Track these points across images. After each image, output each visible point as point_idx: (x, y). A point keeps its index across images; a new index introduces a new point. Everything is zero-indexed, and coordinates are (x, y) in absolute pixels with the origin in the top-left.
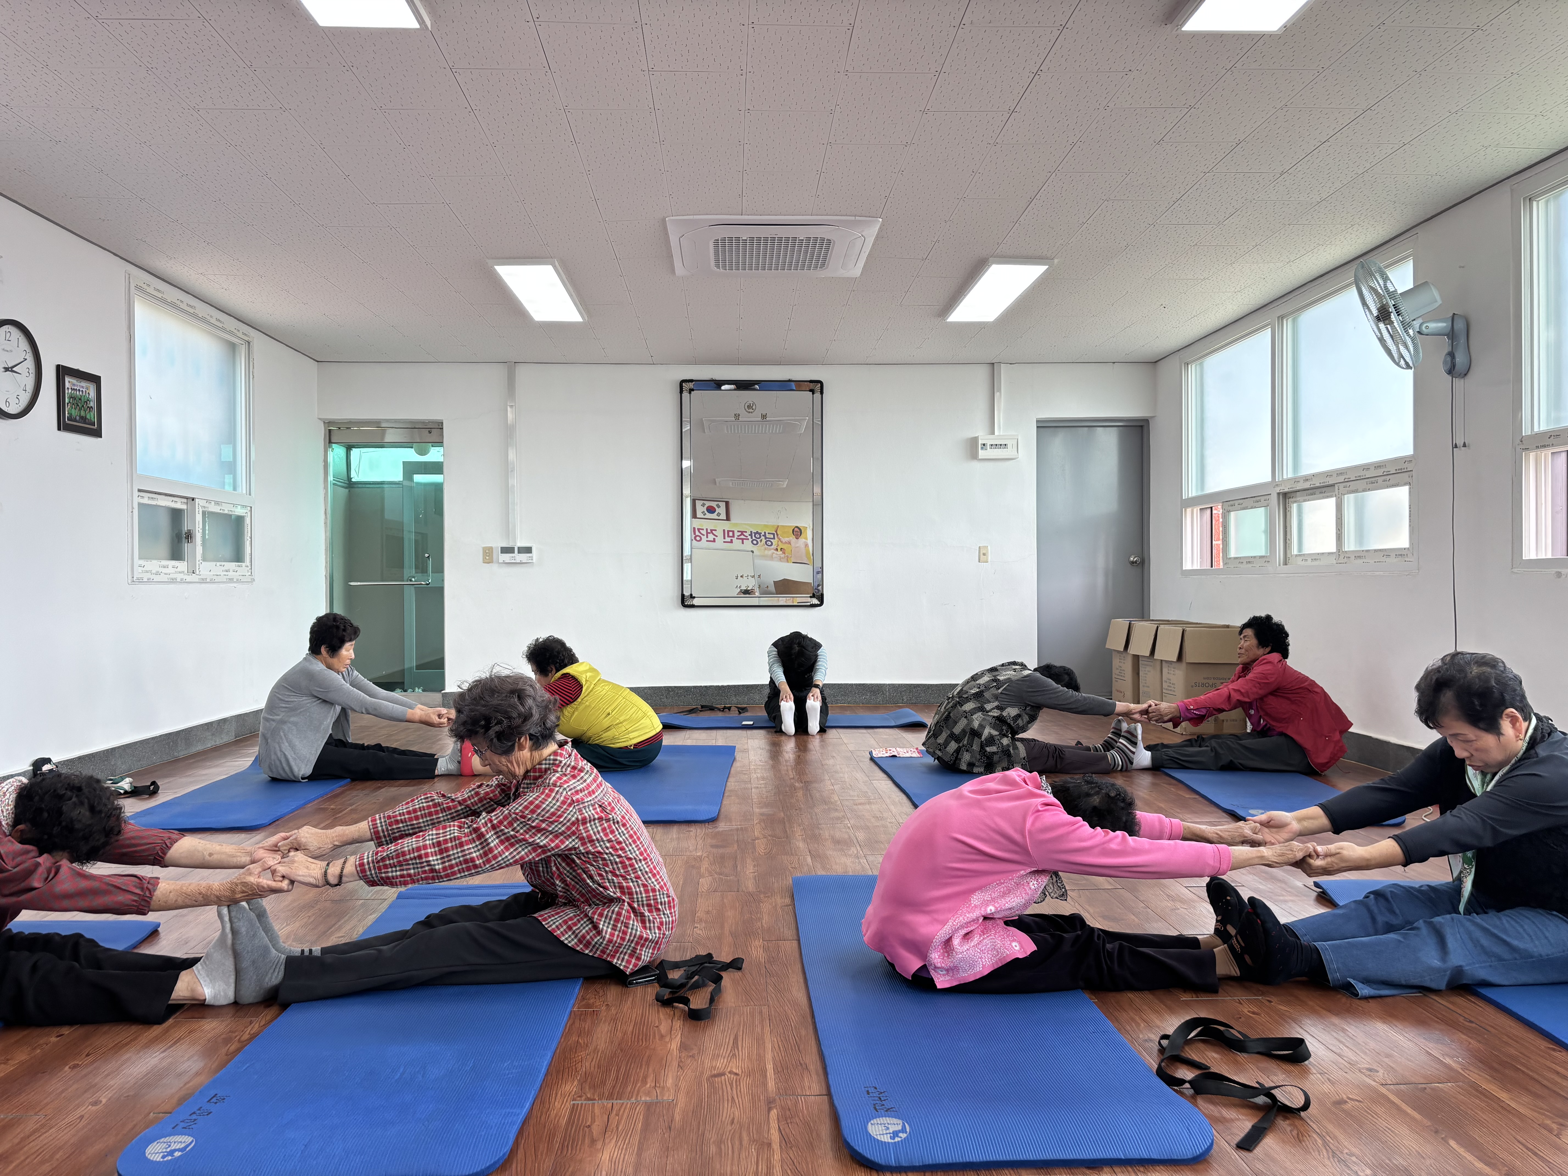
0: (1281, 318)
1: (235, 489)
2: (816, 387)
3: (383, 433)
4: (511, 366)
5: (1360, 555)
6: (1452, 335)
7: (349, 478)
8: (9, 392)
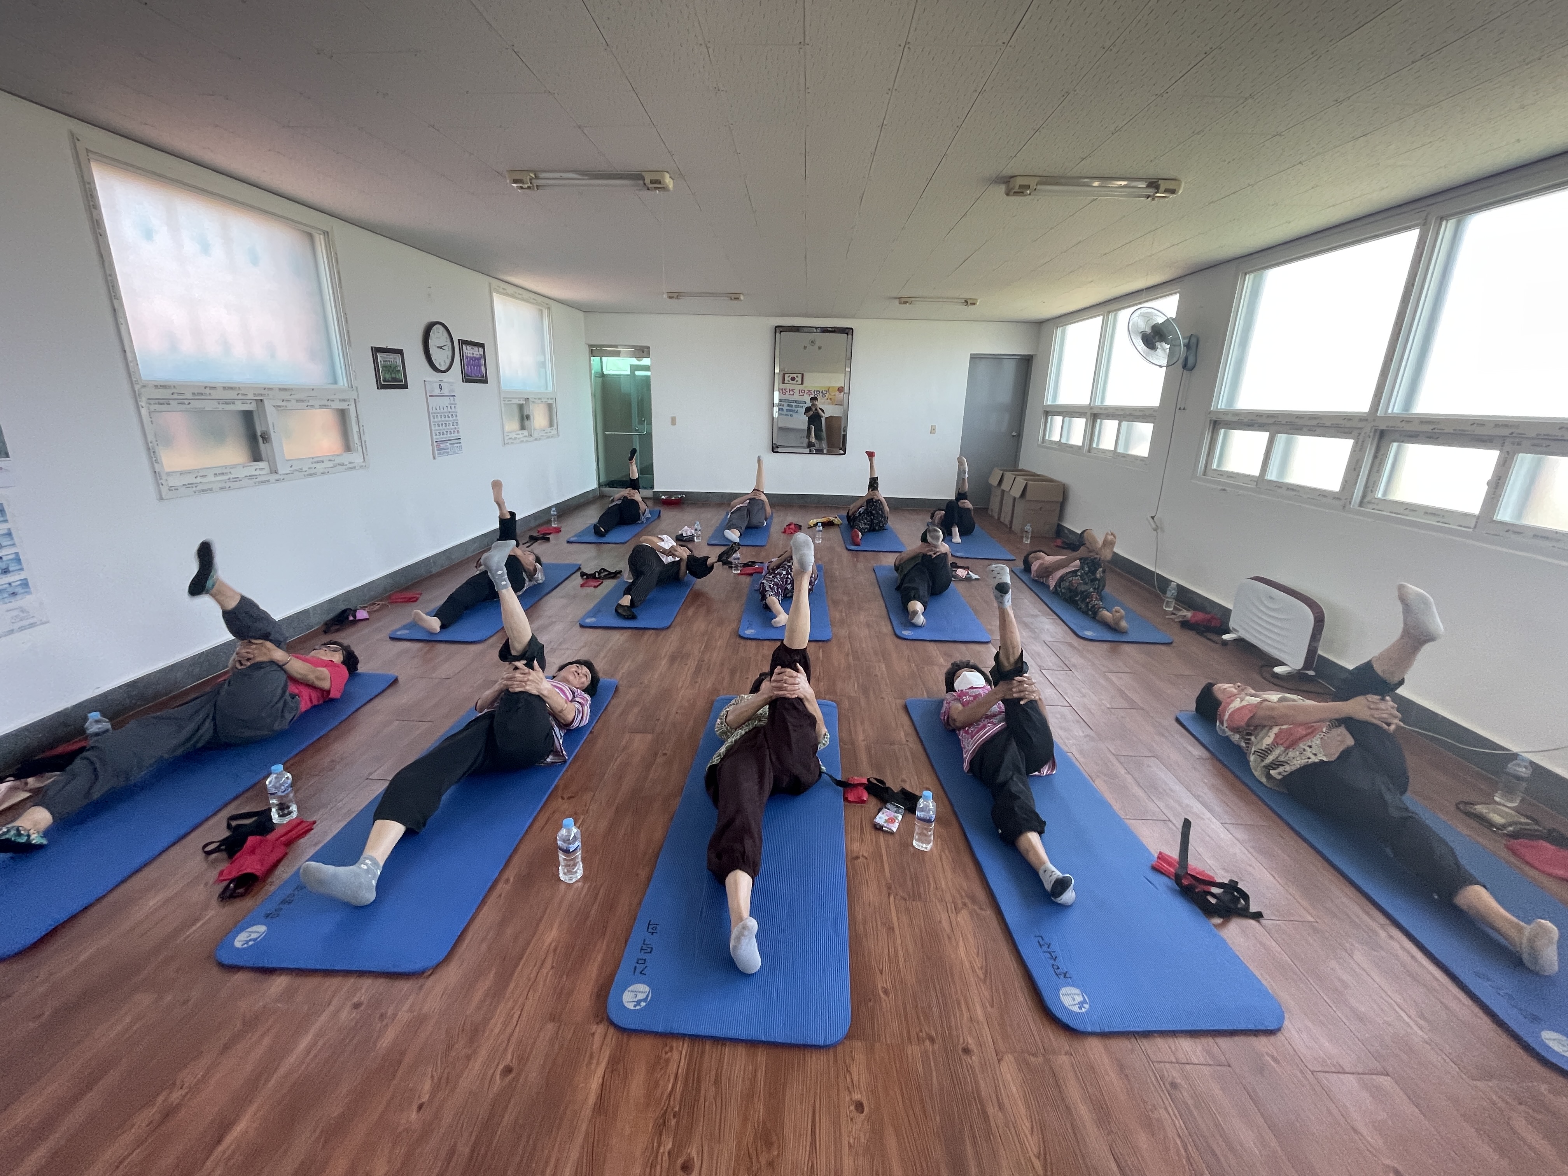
0: (1109, 312)
1: (546, 388)
2: (849, 331)
3: (618, 349)
5: (1124, 456)
6: (1189, 347)
7: (603, 372)
8: (440, 358)
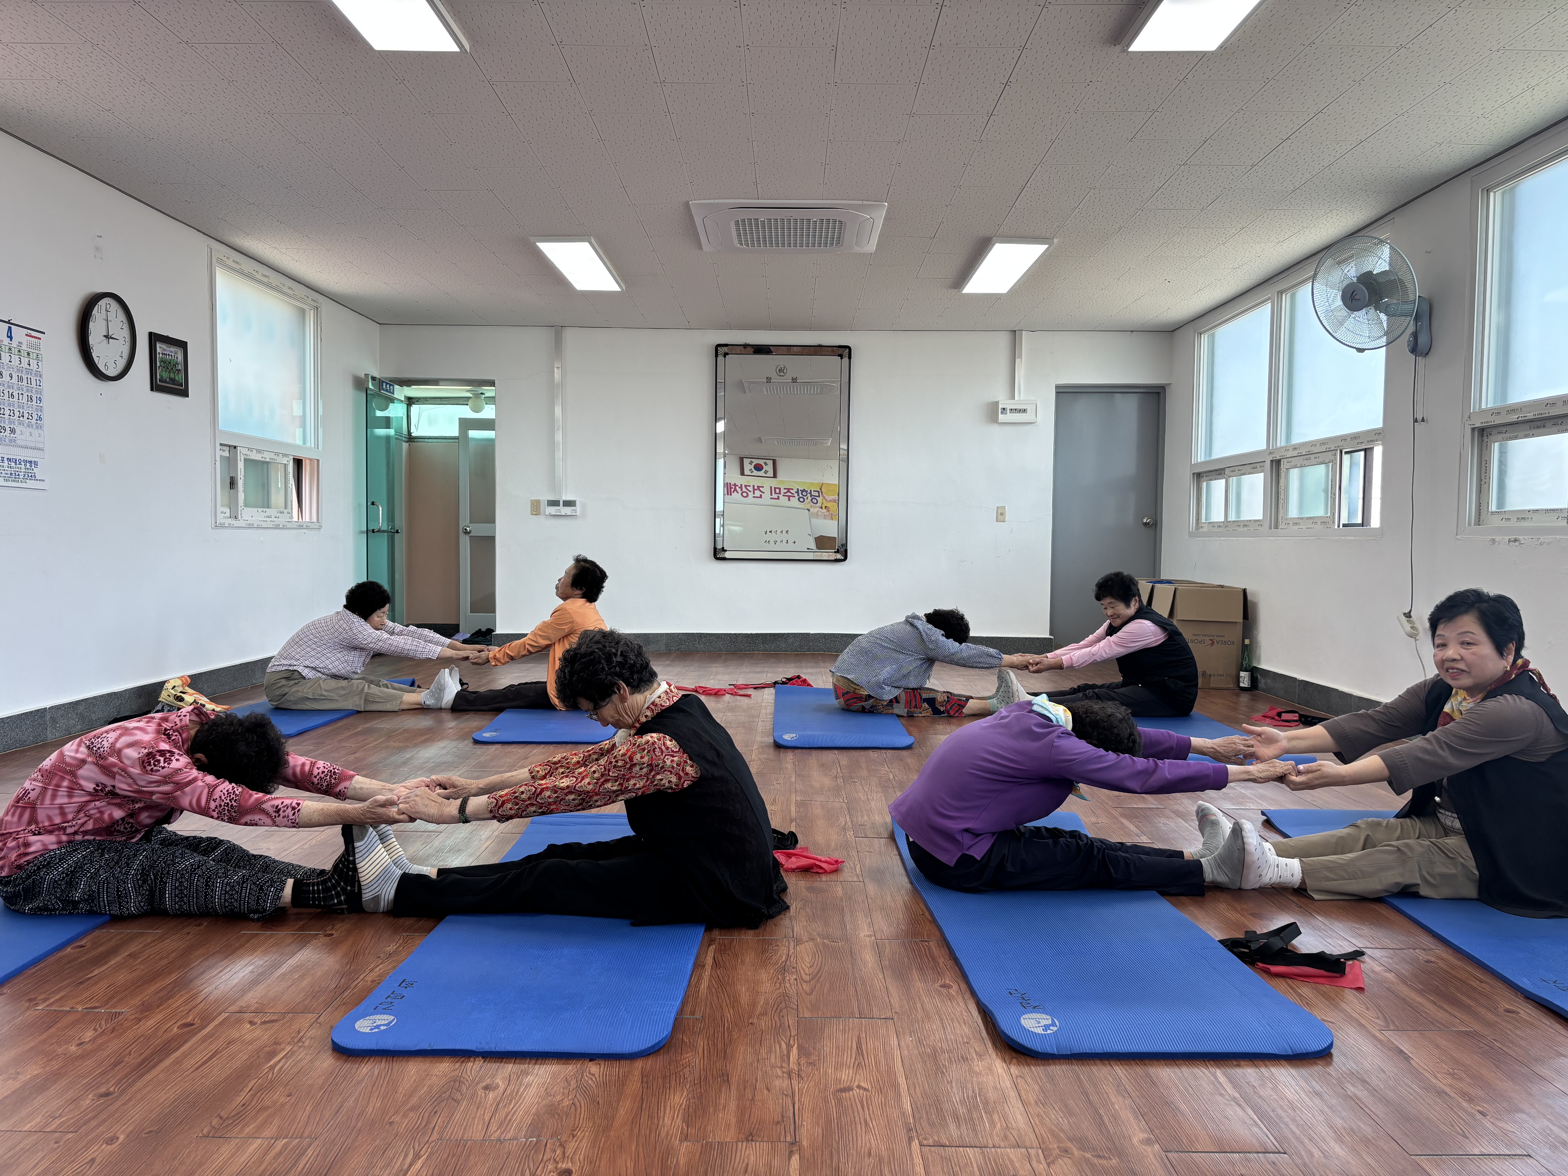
0: (1281, 293)
1: (304, 443)
2: (844, 352)
4: (558, 330)
6: (1417, 316)
7: (410, 433)
8: (107, 357)
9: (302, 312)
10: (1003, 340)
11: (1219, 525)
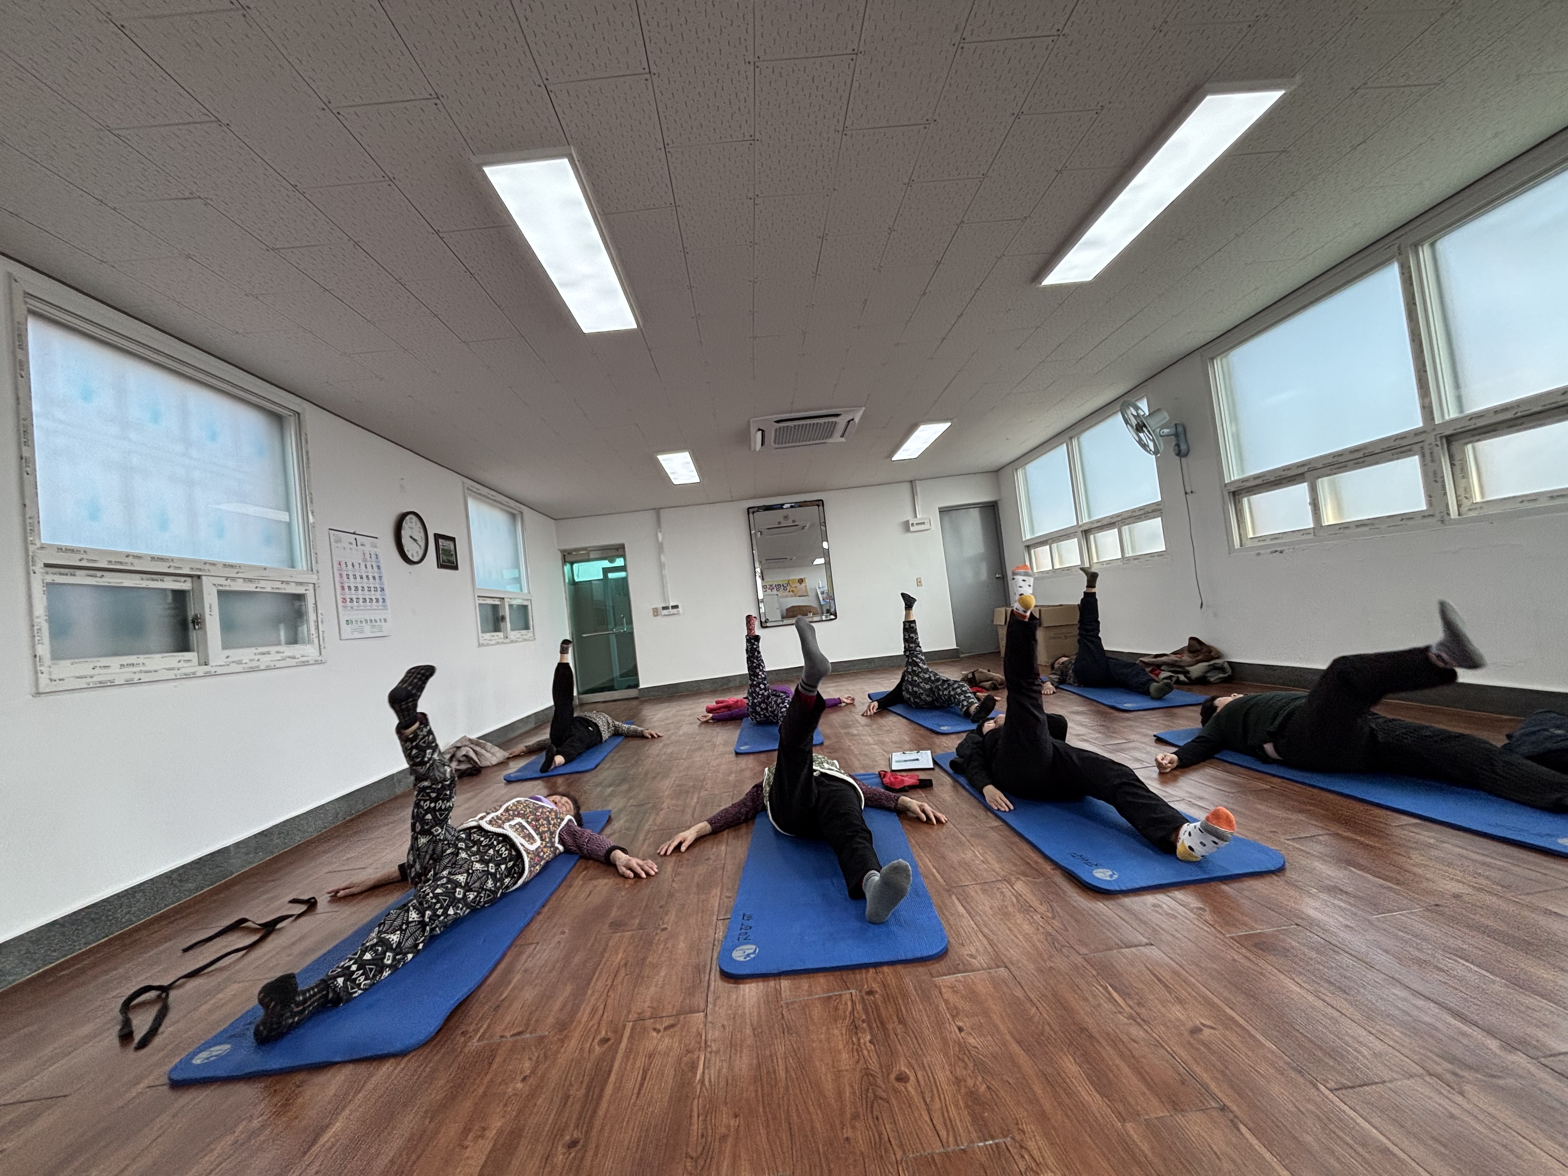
0: (1071, 438)
1: (521, 590)
2: (820, 503)
3: (588, 554)
4: (657, 510)
5: (1136, 558)
6: (1176, 435)
7: (574, 580)
8: (413, 550)
9: (513, 516)
10: (906, 487)
11: (1047, 572)
